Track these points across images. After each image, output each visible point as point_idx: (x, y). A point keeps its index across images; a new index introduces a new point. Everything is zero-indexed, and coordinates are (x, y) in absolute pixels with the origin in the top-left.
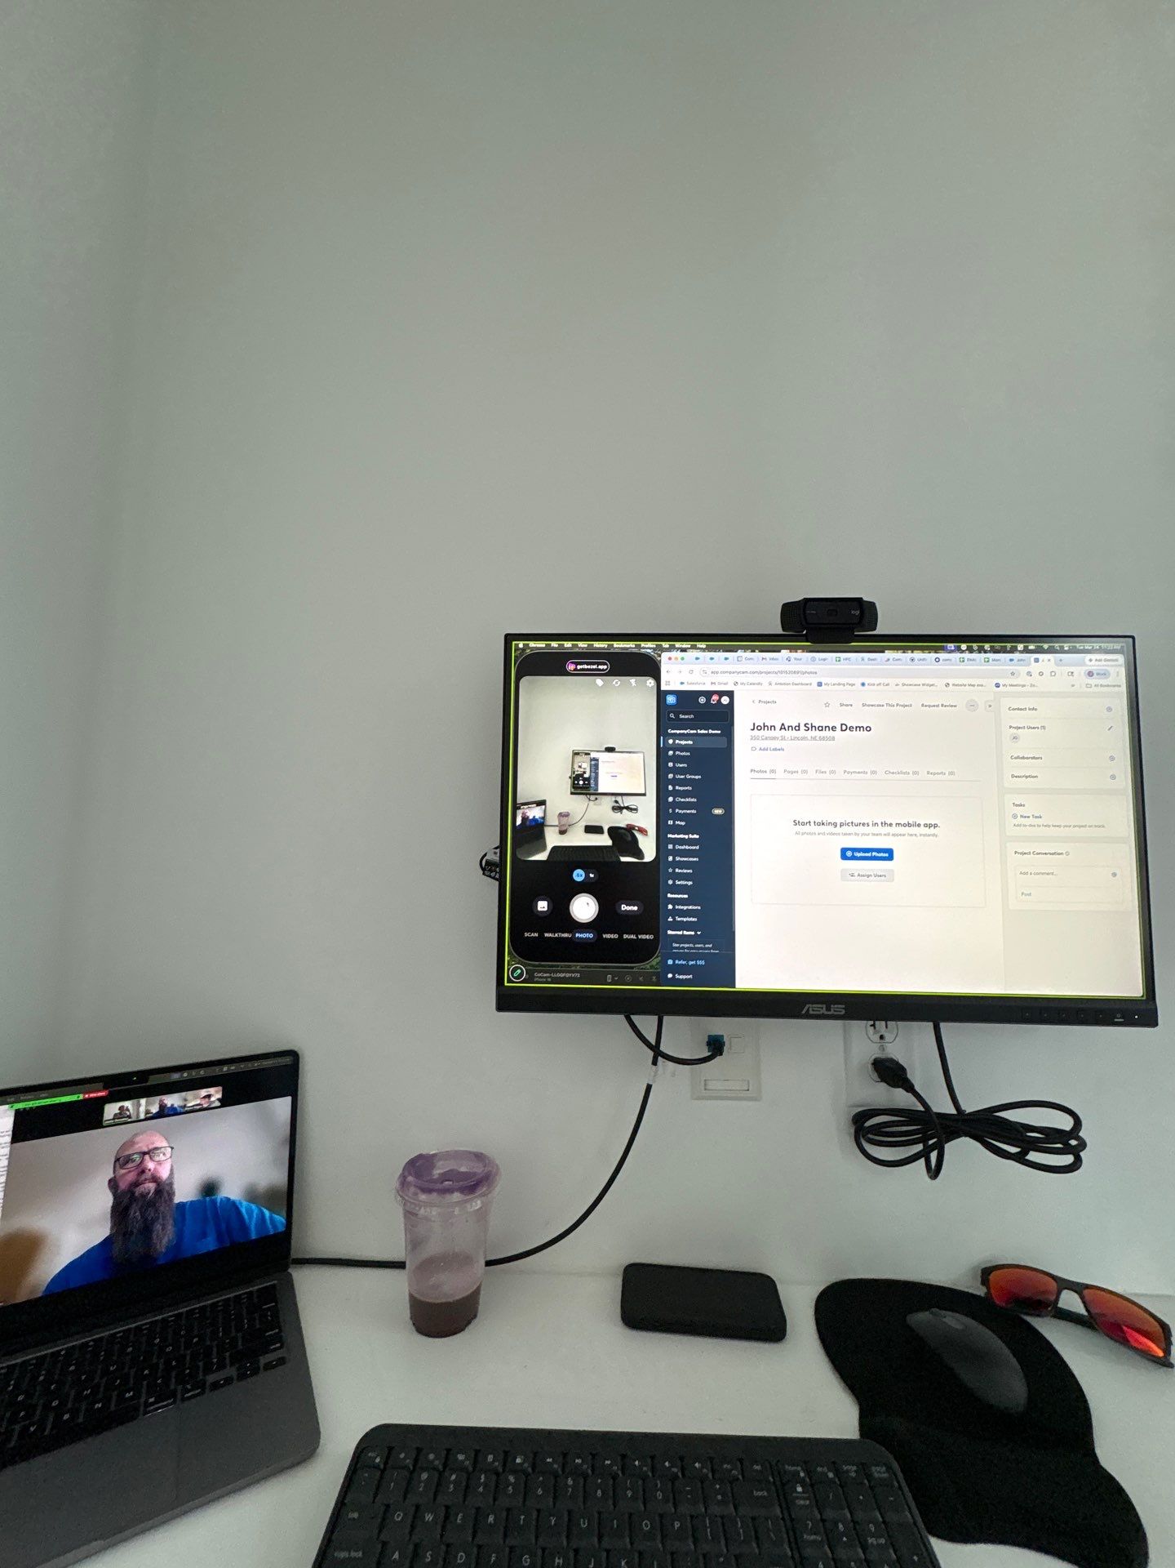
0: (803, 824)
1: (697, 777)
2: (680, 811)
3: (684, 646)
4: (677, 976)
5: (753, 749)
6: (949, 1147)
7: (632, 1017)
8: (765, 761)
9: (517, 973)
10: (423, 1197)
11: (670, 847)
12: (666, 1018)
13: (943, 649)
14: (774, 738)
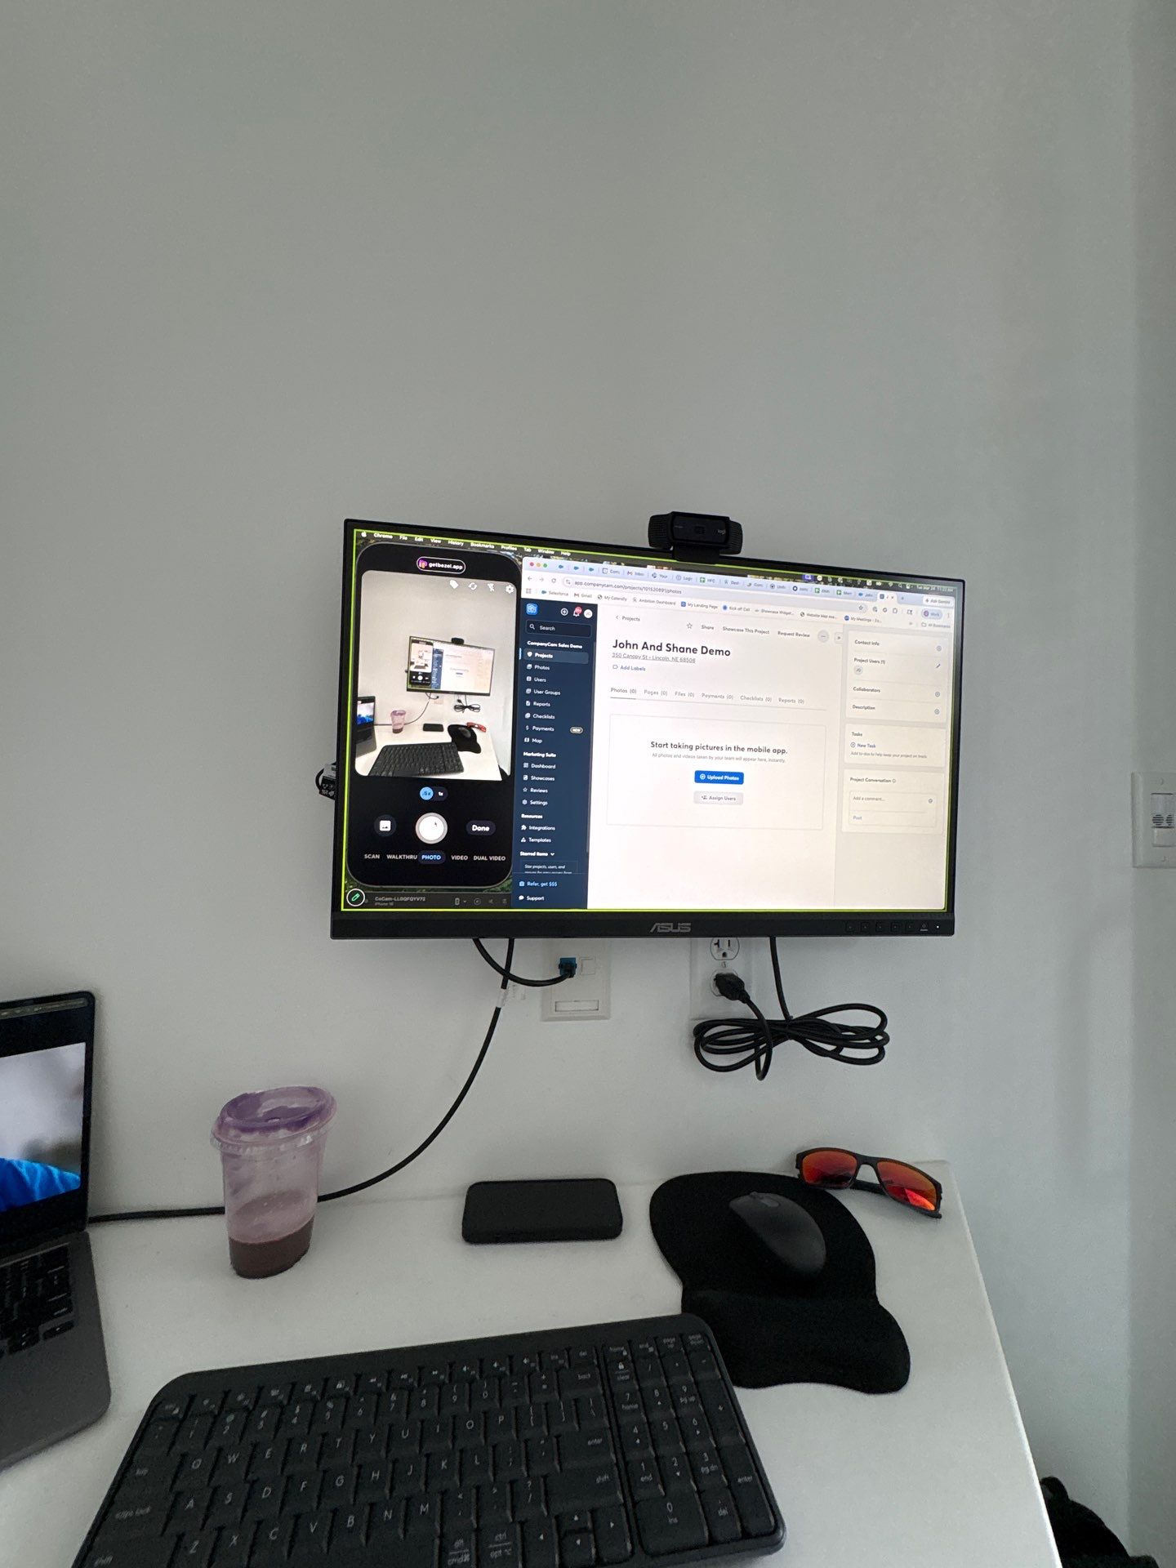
0: (661, 746)
1: (556, 693)
2: (537, 729)
3: (547, 552)
4: (529, 898)
5: (615, 667)
6: (776, 1050)
7: (482, 940)
8: (626, 680)
9: (355, 898)
10: (246, 1137)
11: (526, 765)
12: (517, 941)
13: (800, 578)
14: (636, 657)
